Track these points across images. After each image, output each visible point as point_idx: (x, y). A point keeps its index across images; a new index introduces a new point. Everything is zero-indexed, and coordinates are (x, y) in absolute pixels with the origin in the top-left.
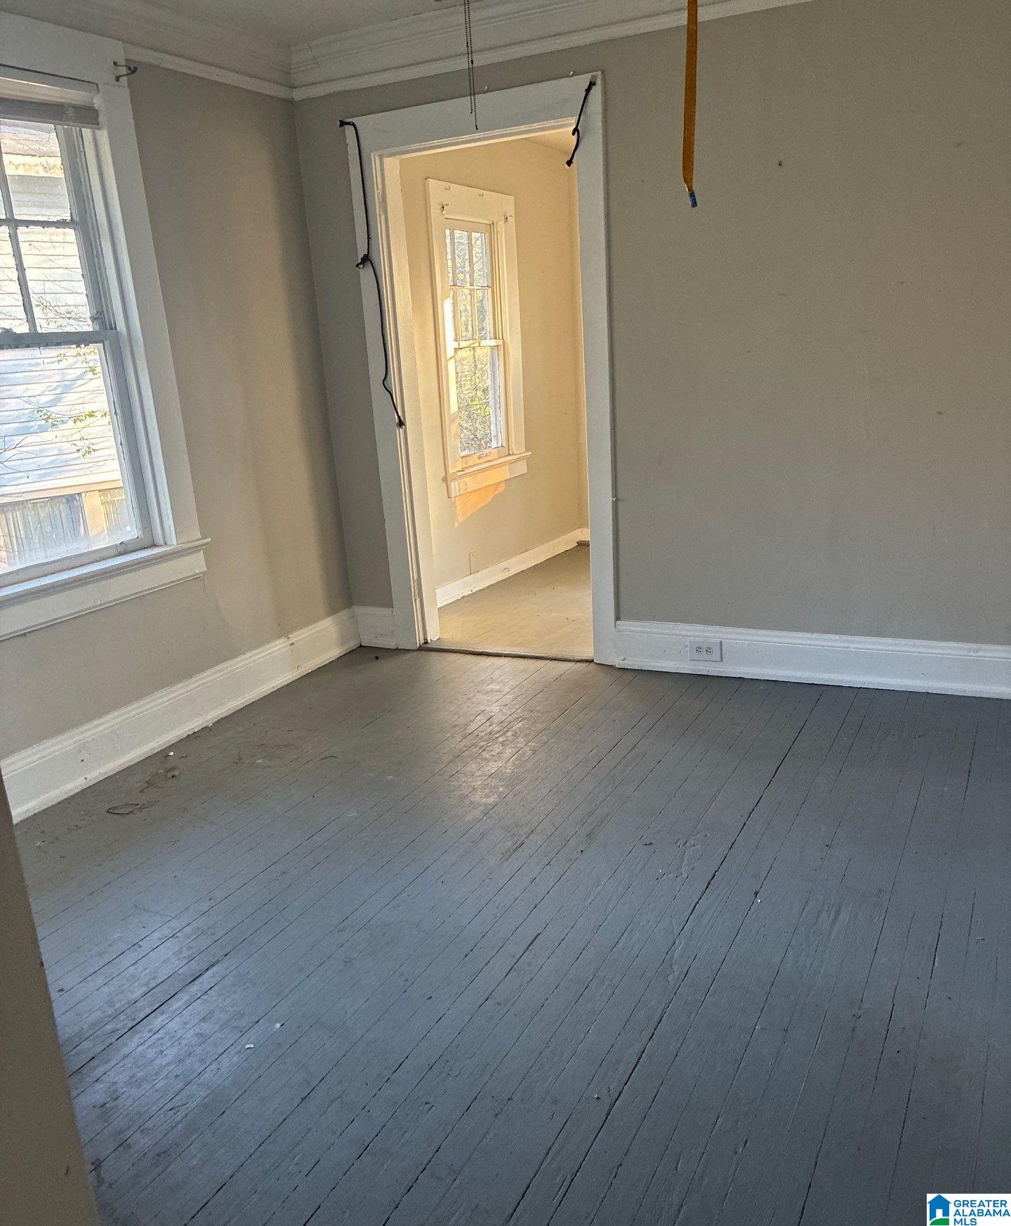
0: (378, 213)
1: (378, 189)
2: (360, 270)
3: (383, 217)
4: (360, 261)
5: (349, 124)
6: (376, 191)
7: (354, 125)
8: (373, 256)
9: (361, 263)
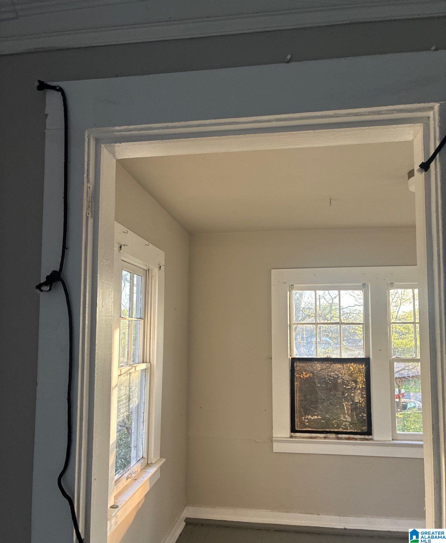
0: (84, 214)
1: (88, 182)
2: (41, 293)
3: (91, 221)
4: (43, 280)
5: (54, 88)
6: (85, 184)
7: (61, 90)
8: (68, 275)
9: (45, 284)
